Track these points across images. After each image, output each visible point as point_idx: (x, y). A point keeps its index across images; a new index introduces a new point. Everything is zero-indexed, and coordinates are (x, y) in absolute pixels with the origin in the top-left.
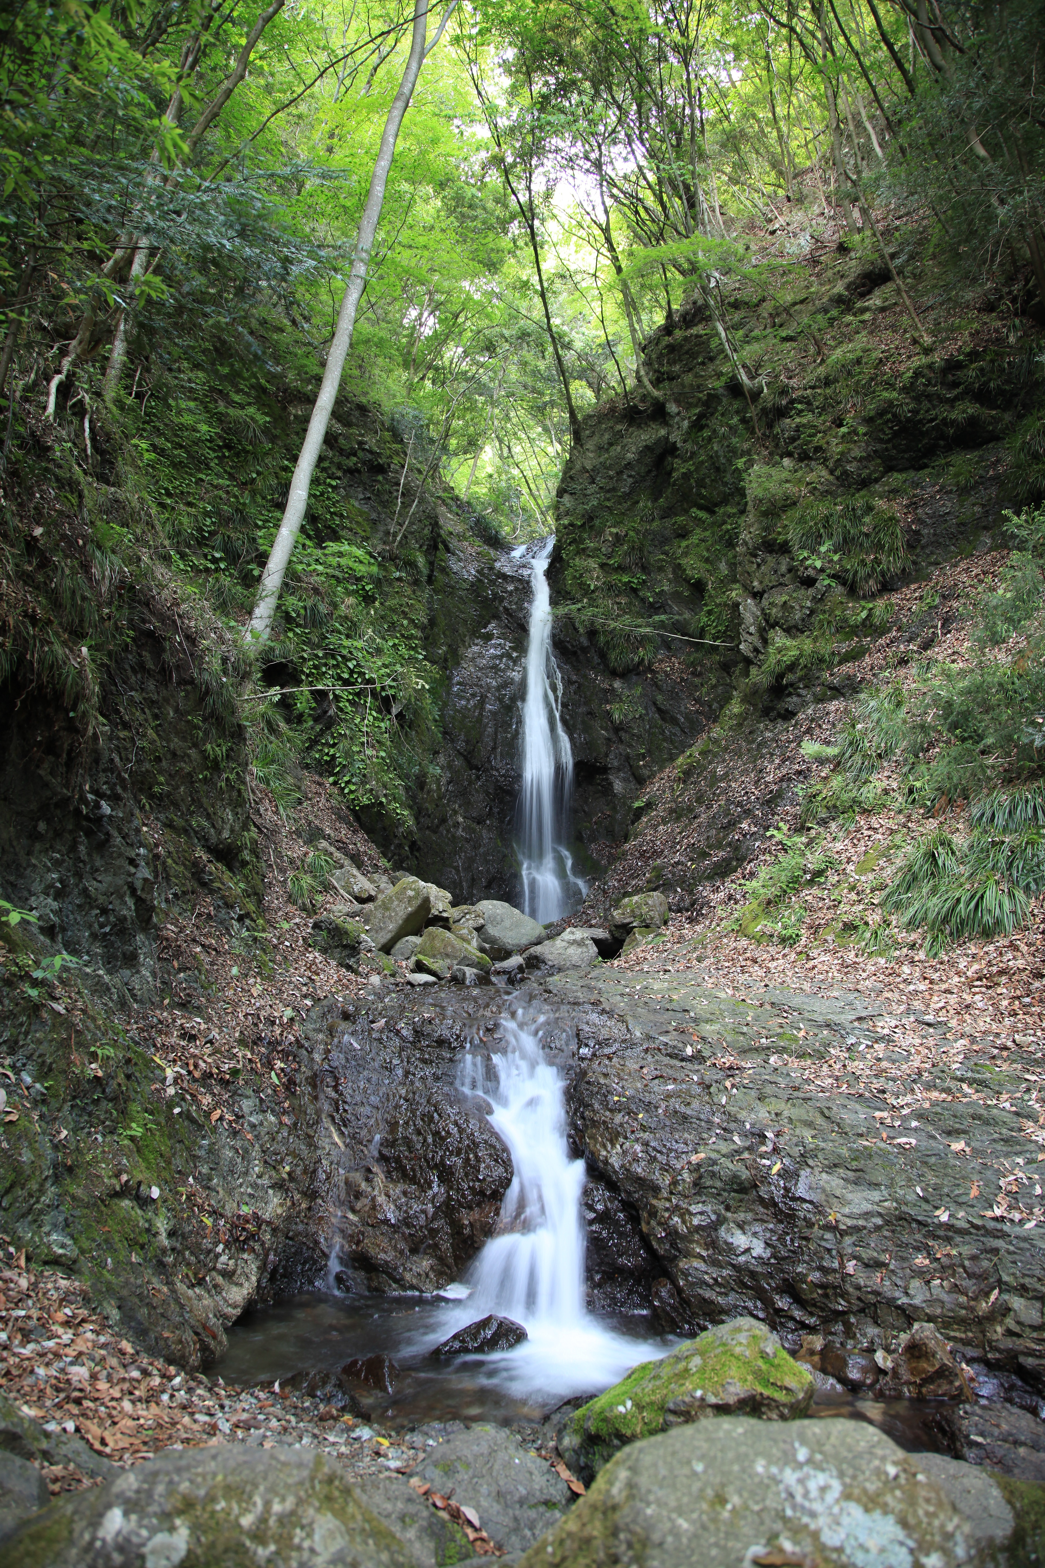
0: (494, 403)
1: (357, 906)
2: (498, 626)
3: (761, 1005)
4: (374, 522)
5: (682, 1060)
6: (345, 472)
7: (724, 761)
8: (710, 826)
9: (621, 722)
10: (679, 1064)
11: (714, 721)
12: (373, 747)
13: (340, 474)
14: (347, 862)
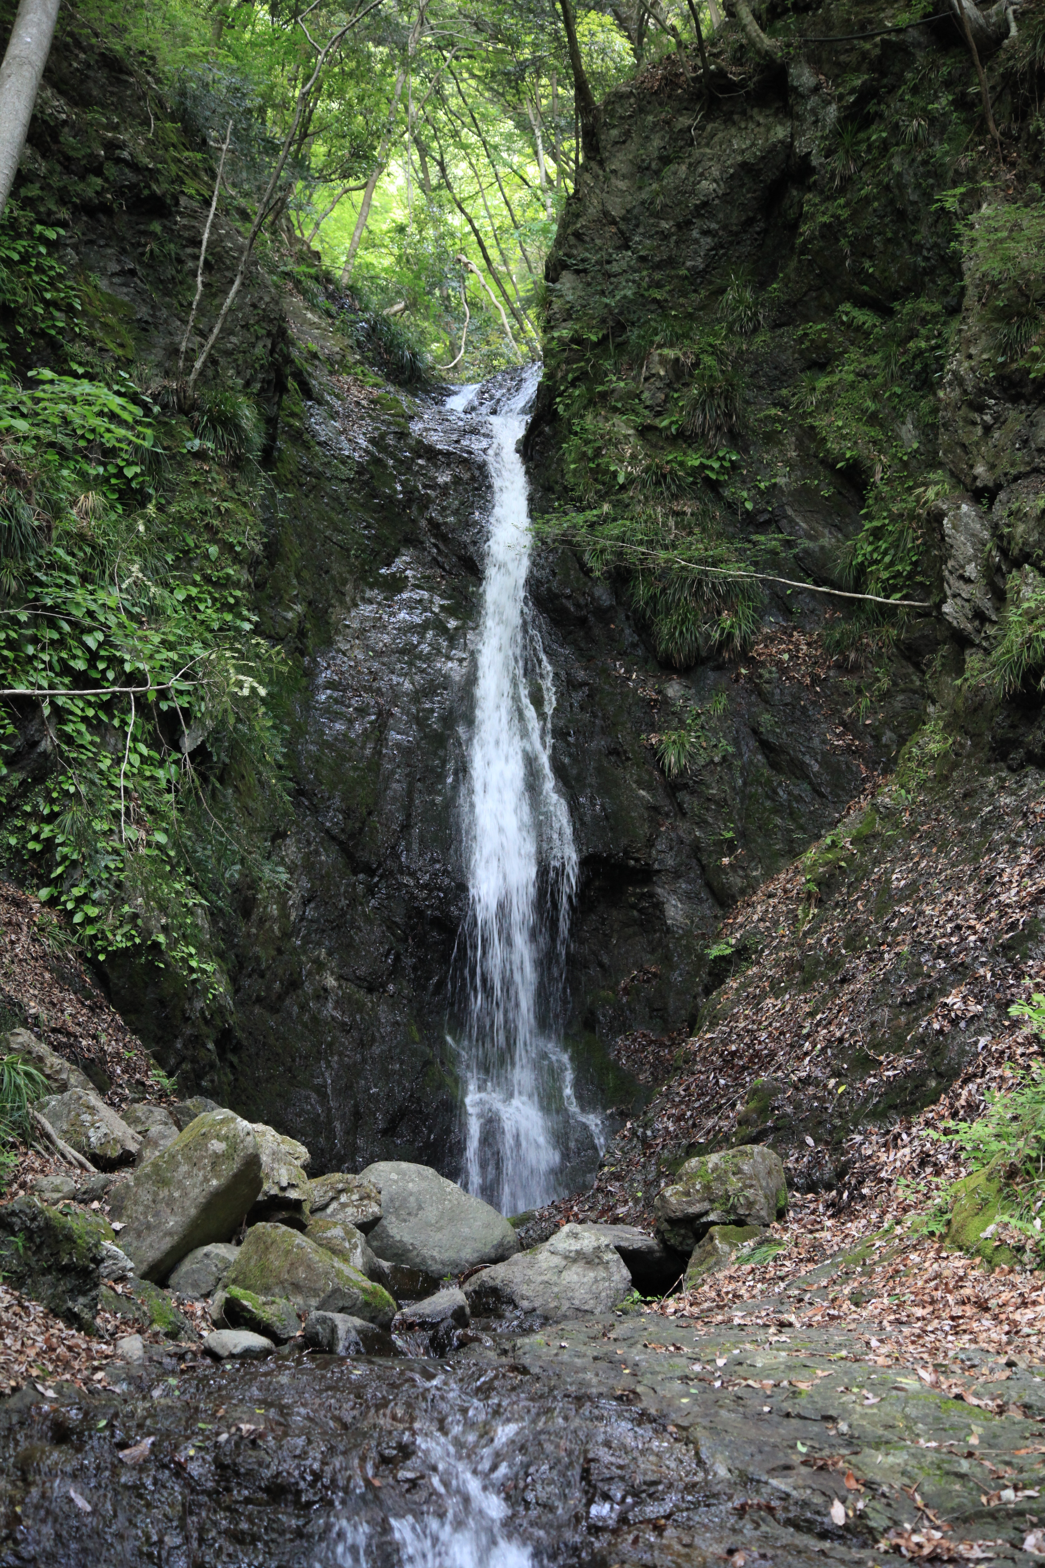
0: (409, 64)
1: (95, 1177)
2: (418, 561)
3: (1001, 1410)
4: (144, 327)
5: (824, 1535)
6: (77, 210)
7: (907, 857)
8: (876, 1000)
9: (682, 772)
10: (816, 1545)
11: (886, 772)
12: (140, 821)
13: (64, 214)
14: (75, 1078)
